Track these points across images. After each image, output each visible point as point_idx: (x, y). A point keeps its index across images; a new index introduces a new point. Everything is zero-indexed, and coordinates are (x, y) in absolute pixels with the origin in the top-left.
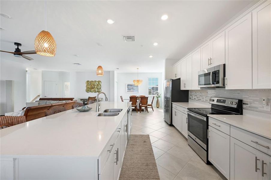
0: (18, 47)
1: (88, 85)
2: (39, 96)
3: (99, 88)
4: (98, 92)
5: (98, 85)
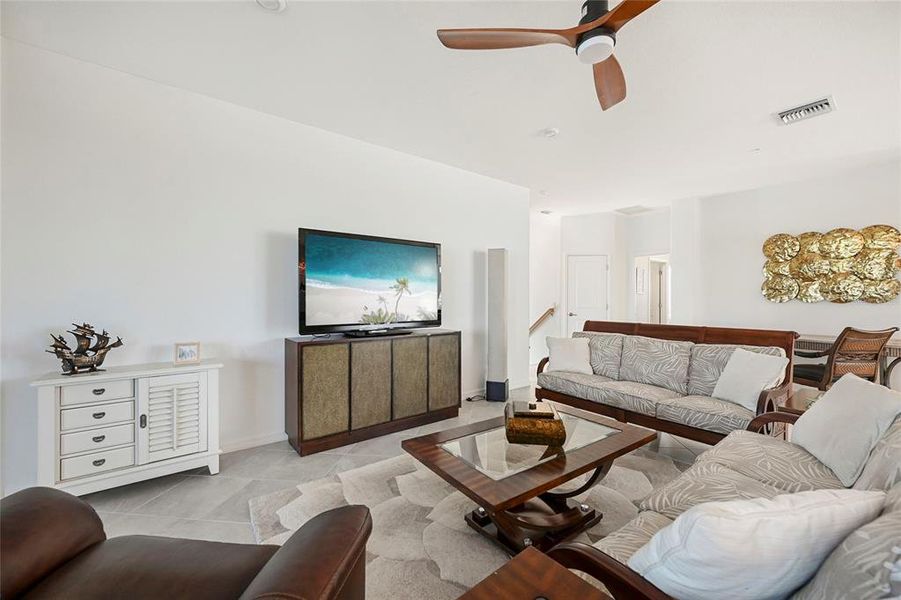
1: (777, 262)
2: (551, 311)
3: (877, 273)
4: (871, 300)
5: (863, 255)
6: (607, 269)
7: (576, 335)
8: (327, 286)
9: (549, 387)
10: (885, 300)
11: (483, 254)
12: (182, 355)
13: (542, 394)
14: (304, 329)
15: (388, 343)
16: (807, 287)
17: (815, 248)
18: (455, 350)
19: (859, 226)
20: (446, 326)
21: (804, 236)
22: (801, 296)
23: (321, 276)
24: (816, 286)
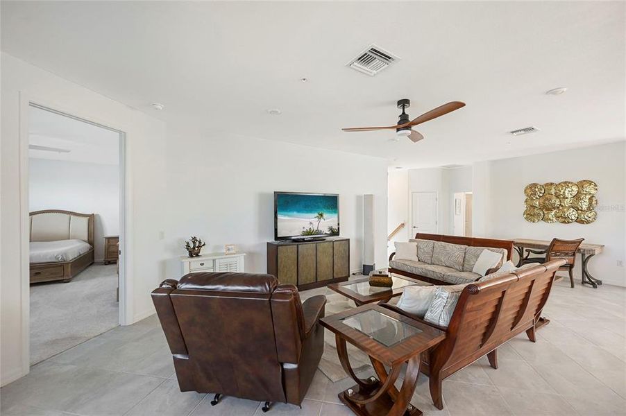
0: (404, 110)
1: (532, 199)
2: (403, 225)
3: (585, 207)
4: (582, 222)
5: (577, 197)
6: (436, 199)
7: (411, 241)
8: (287, 218)
9: (394, 267)
10: (588, 222)
11: (362, 197)
12: (229, 250)
13: (391, 270)
14: (277, 238)
15: (314, 245)
16: (548, 214)
17: (553, 191)
18: (347, 248)
19: (576, 180)
20: (342, 236)
21: (547, 185)
22: (545, 219)
23: (284, 213)
24: (553, 213)
